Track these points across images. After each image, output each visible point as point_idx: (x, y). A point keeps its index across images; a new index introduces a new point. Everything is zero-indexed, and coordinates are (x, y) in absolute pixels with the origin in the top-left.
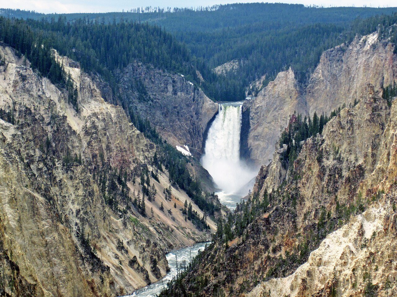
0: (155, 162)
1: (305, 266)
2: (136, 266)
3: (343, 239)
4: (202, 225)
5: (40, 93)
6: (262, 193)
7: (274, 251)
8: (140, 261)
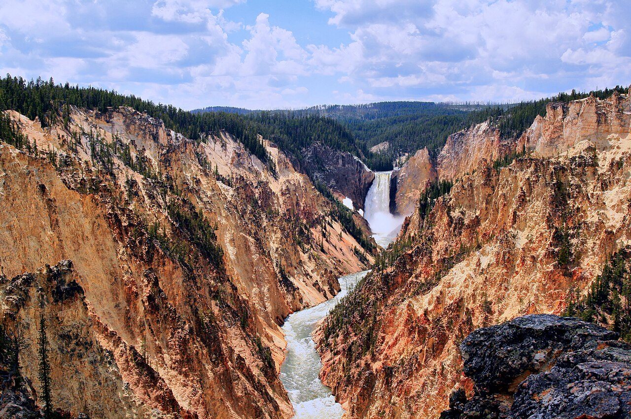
0: (332, 214)
1: (439, 288)
2: (317, 287)
3: (465, 269)
4: (363, 259)
5: (250, 166)
6: (407, 236)
7: (416, 277)
8: (320, 283)
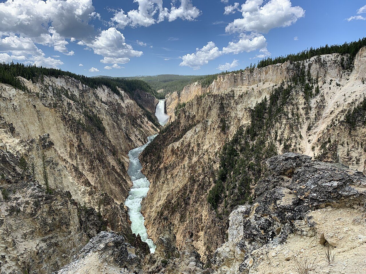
0: (144, 115)
1: (182, 139)
3: (191, 132)
4: (156, 130)
5: (114, 97)
6: (171, 122)
7: (174, 136)
8: (141, 139)
